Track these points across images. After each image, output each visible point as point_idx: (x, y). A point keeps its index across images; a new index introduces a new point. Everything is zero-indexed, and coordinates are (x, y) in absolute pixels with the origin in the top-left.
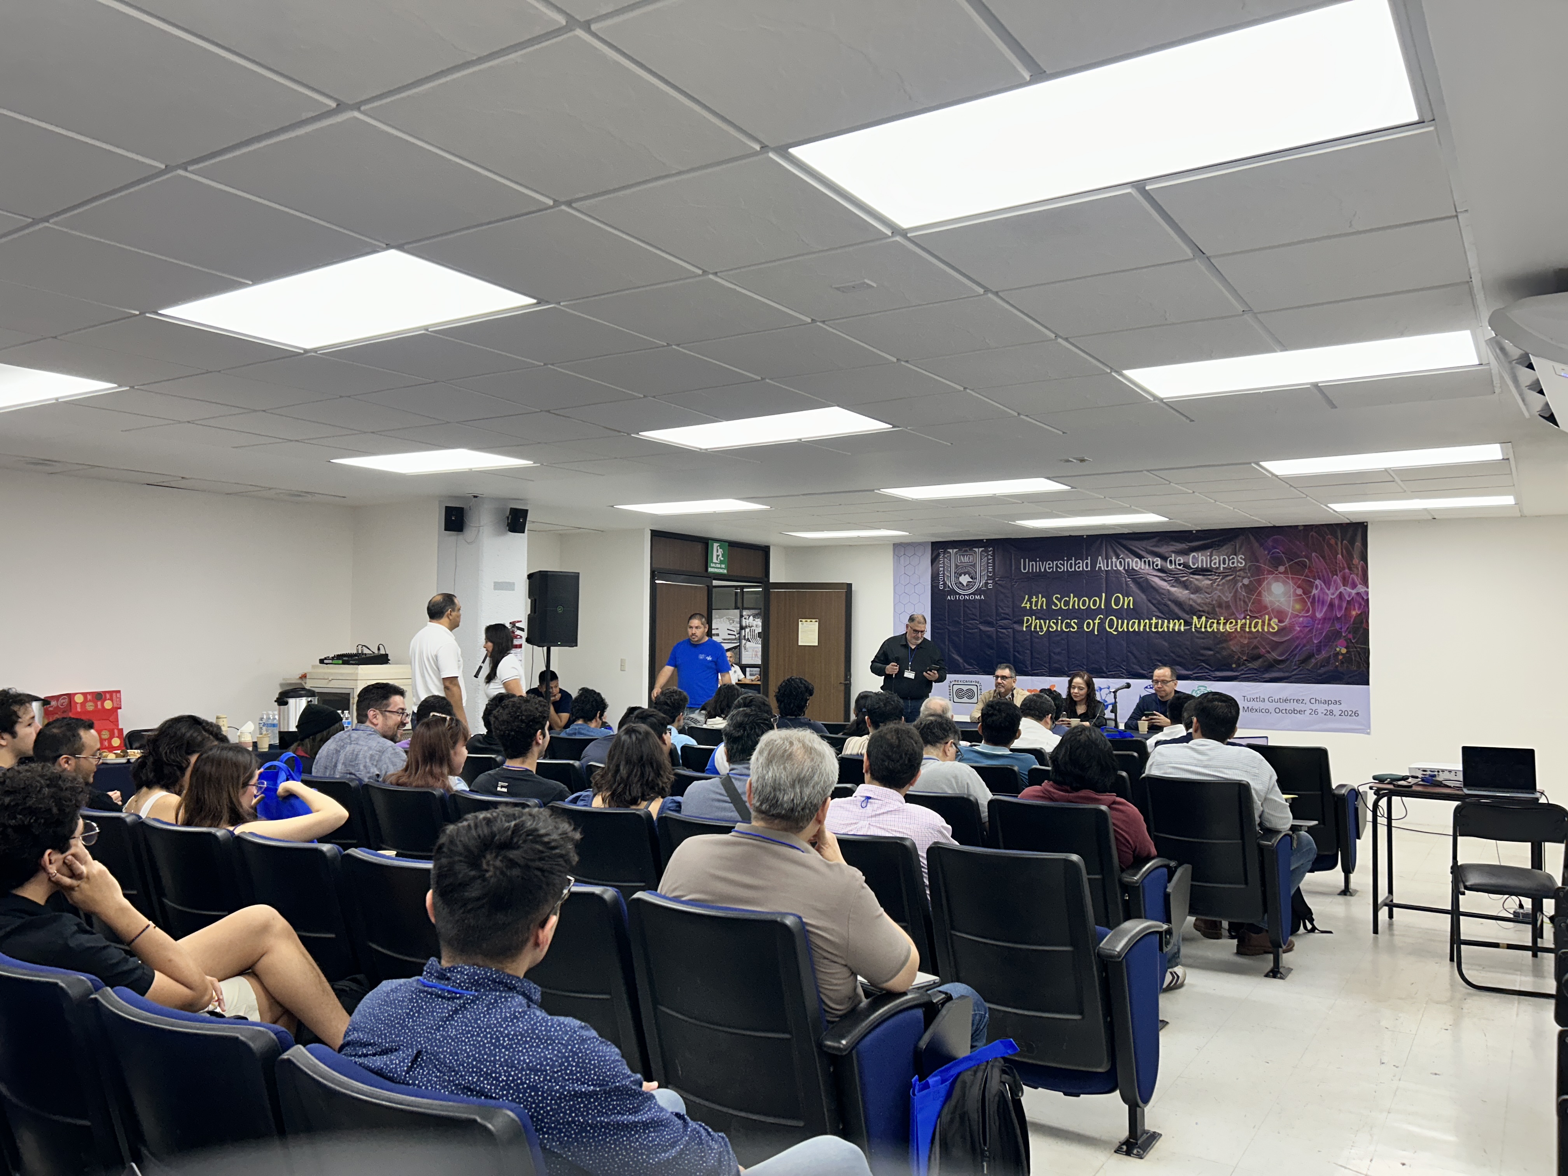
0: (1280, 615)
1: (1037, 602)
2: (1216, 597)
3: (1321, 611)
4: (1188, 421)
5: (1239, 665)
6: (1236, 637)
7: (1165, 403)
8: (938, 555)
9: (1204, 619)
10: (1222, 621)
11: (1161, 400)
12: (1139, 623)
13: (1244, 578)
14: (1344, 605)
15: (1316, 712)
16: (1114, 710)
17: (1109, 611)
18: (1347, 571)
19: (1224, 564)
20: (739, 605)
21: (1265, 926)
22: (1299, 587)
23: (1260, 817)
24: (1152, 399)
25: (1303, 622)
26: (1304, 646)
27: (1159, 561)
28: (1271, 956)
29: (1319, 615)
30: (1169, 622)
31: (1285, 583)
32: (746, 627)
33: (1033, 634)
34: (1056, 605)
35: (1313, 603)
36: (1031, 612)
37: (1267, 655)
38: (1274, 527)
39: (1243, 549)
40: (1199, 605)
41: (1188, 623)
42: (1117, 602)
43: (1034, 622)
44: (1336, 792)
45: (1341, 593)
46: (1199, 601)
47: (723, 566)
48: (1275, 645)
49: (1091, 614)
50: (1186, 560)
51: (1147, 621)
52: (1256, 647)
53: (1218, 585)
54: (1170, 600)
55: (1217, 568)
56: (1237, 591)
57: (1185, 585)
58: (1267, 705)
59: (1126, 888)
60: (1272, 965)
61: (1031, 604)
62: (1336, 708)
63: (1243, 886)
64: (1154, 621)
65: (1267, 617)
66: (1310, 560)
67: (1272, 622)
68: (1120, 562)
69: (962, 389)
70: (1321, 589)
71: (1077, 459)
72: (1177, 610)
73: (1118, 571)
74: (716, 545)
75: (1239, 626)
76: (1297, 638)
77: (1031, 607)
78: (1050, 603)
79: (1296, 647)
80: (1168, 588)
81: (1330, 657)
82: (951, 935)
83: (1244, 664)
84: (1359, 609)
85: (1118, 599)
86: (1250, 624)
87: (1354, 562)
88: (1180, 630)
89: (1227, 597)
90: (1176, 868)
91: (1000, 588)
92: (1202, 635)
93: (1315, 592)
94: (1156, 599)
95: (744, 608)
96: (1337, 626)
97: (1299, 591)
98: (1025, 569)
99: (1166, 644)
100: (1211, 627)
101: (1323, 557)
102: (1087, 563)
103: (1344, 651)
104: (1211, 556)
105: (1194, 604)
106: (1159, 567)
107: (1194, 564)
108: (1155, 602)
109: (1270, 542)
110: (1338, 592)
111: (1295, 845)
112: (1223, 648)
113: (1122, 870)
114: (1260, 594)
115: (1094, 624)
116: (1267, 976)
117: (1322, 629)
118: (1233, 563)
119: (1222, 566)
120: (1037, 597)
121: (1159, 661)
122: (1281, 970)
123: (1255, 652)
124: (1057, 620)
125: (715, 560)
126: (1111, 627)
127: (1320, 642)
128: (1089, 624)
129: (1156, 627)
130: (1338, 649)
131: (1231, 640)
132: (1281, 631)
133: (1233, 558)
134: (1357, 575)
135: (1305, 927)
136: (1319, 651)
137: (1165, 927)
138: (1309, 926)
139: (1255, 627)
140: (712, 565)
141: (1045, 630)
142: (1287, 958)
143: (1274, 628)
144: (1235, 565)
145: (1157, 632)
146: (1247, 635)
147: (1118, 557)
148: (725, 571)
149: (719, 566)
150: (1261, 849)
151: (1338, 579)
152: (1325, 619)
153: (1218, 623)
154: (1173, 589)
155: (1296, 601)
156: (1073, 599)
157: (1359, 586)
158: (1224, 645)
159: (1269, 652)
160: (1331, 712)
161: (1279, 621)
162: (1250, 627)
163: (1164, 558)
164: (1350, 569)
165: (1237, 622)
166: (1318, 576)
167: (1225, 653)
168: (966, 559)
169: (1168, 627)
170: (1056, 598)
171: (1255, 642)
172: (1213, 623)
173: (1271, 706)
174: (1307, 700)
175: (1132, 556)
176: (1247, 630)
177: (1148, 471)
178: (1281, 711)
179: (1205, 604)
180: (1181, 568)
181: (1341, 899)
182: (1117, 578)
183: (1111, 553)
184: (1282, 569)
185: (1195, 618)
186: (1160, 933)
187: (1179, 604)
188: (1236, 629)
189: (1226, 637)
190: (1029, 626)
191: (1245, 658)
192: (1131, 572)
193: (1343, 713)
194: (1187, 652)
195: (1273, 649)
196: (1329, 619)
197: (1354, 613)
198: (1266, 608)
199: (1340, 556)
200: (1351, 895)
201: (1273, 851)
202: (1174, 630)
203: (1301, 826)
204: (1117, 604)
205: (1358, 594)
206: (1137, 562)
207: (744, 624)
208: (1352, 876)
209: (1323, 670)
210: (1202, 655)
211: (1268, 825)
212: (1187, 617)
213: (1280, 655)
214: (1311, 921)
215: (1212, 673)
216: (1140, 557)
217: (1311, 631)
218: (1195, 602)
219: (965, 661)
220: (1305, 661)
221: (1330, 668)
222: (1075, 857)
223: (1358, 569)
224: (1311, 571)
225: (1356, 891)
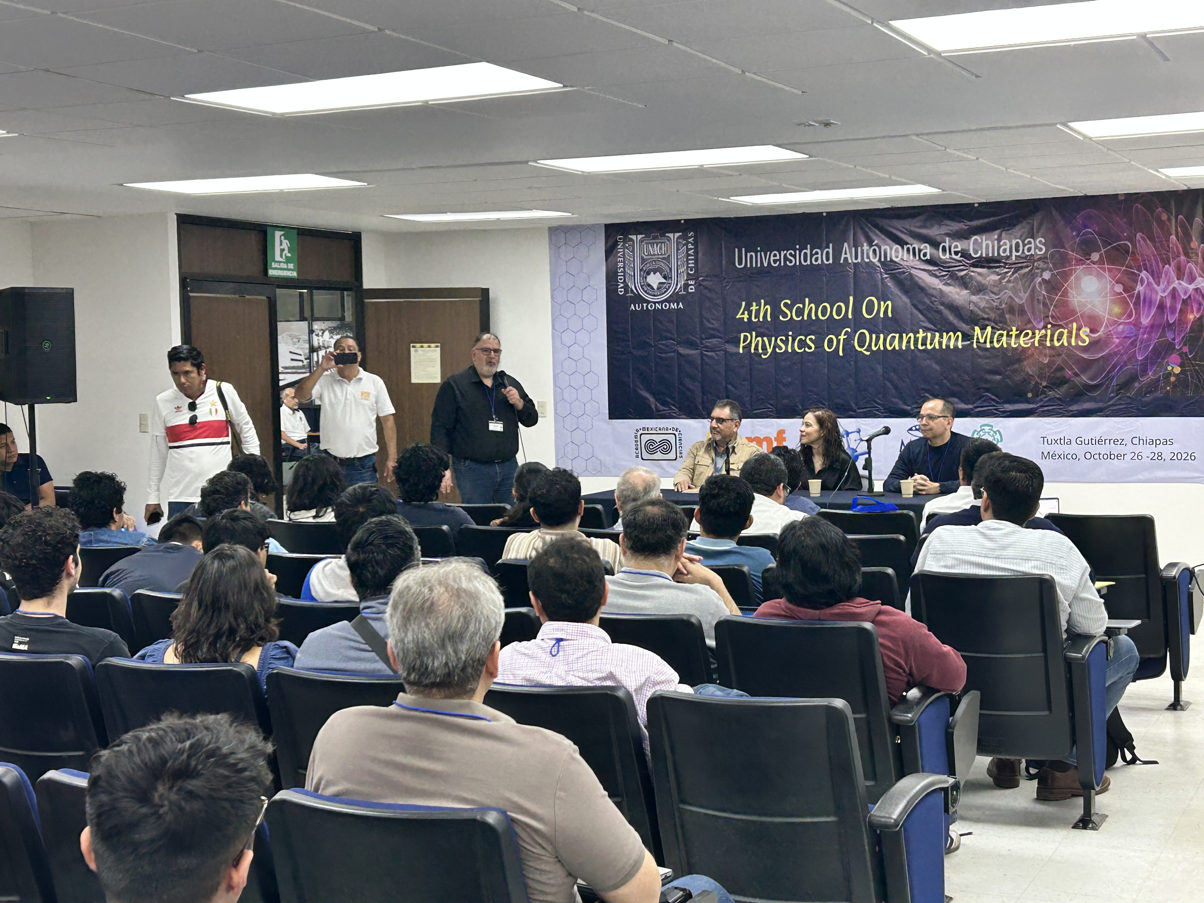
0: (1093, 322)
1: (758, 312)
2: (1005, 298)
3: (1147, 316)
4: (974, 77)
5: (1036, 395)
6: (1032, 355)
7: (944, 58)
8: (615, 244)
9: (989, 329)
10: (1014, 333)
11: (939, 54)
12: (901, 338)
13: (1043, 270)
14: (1179, 306)
15: (1139, 456)
16: (868, 465)
17: (858, 322)
18: (1183, 258)
19: (1017, 251)
20: (307, 314)
21: (1072, 761)
22: (1117, 282)
23: (1068, 622)
24: (926, 54)
25: (1123, 332)
26: (1125, 364)
27: (927, 249)
28: (1081, 801)
29: (1145, 321)
30: (941, 336)
31: (1099, 276)
32: (319, 348)
33: (752, 358)
34: (785, 315)
35: (1137, 304)
36: (750, 326)
37: (1076, 380)
38: (1086, 197)
39: (1042, 230)
40: (983, 310)
41: (967, 337)
42: (870, 308)
43: (755, 341)
44: (1165, 574)
45: (1174, 288)
46: (983, 304)
47: (291, 266)
48: (1085, 365)
49: (833, 326)
50: (965, 247)
51: (911, 335)
52: (1060, 369)
53: (1009, 281)
54: (942, 304)
55: (1008, 258)
56: (1034, 286)
57: (964, 283)
58: (1073, 448)
59: (897, 728)
60: (1082, 812)
61: (750, 314)
62: (1166, 450)
63: (1046, 713)
64: (921, 335)
65: (1075, 325)
66: (1134, 246)
67: (1081, 333)
68: (874, 251)
69: (667, 42)
70: (1149, 284)
71: (820, 123)
72: (951, 318)
73: (870, 265)
74: (278, 234)
75: (1037, 338)
76: (1116, 354)
77: (750, 319)
78: (776, 311)
79: (1114, 367)
80: (941, 286)
81: (1158, 380)
82: (680, 810)
83: (1044, 392)
84: (1198, 310)
85: (870, 304)
86: (1052, 336)
87: (1192, 245)
88: (956, 347)
89: (1021, 299)
90: (960, 697)
91: (705, 292)
92: (988, 354)
93: (1140, 288)
94: (924, 303)
95: (314, 319)
96: (1170, 336)
97: (1119, 288)
98: (740, 264)
99: (937, 367)
100: (998, 341)
101: (1152, 240)
102: (828, 253)
103: (1177, 370)
104: (999, 240)
105: (976, 309)
106: (928, 257)
107: (976, 252)
108: (921, 307)
109: (1079, 219)
110: (1171, 288)
111: (1111, 654)
112: (1015, 371)
113: (893, 705)
114: (1065, 294)
115: (838, 341)
116: (1075, 827)
117: (1149, 339)
118: (1029, 249)
119: (1014, 253)
120: (759, 304)
121: (927, 391)
122: (1093, 818)
123: (1058, 374)
124: (787, 337)
125: (278, 258)
126: (861, 346)
127: (1146, 358)
128: (830, 341)
129: (924, 343)
130: (1169, 368)
131: (1026, 358)
132: (1094, 344)
133: (1030, 243)
134: (1196, 263)
135: (1124, 758)
136: (1144, 372)
137: (951, 781)
138: (1129, 757)
139: (1058, 340)
140: (274, 265)
141: (770, 351)
142: (1101, 801)
143: (1084, 341)
144: (1032, 252)
145: (925, 350)
146: (1047, 351)
147: (870, 243)
148: (295, 274)
149: (285, 266)
150: (1069, 663)
151: (1170, 269)
152: (1152, 327)
153: (1009, 336)
154: (946, 289)
155: (1113, 302)
156: (809, 306)
157: (1199, 279)
158: (1016, 366)
159: (1076, 375)
160: (1160, 455)
161: (1092, 331)
162: (1052, 340)
163: (935, 244)
164: (1186, 254)
165: (1034, 334)
166: (1145, 264)
167: (1018, 378)
168: (655, 250)
169: (940, 343)
170: (786, 305)
171: (1059, 361)
172: (1002, 335)
173: (1080, 450)
174: (1128, 440)
175: (890, 242)
176: (1048, 344)
177: (918, 135)
178: (1092, 456)
179: (992, 309)
180: (958, 257)
181: (1170, 715)
182: (869, 273)
183: (862, 239)
184: (1095, 256)
185: (977, 329)
186: (945, 790)
187: (955, 309)
188: (1033, 343)
189: (1020, 355)
190: (748, 347)
191: (1044, 384)
192: (889, 265)
193: (1175, 456)
194: (966, 377)
195: (1084, 370)
196: (1159, 326)
197: (1191, 317)
198: (1073, 312)
199: (1173, 237)
200: (1182, 709)
201: (1084, 665)
202: (948, 346)
203: (1119, 628)
204: (869, 312)
205: (1197, 290)
206: (897, 251)
207: (316, 344)
208: (1184, 685)
209: (1149, 398)
210: (987, 381)
211: (1079, 631)
212: (965, 327)
213: (1092, 379)
214: (1132, 749)
215: (999, 406)
216: (901, 243)
217: (1133, 344)
218: (976, 305)
219: (656, 400)
220: (1126, 385)
221: (1158, 394)
222: (839, 703)
223: (1197, 254)
224: (1135, 260)
225: (1188, 703)
